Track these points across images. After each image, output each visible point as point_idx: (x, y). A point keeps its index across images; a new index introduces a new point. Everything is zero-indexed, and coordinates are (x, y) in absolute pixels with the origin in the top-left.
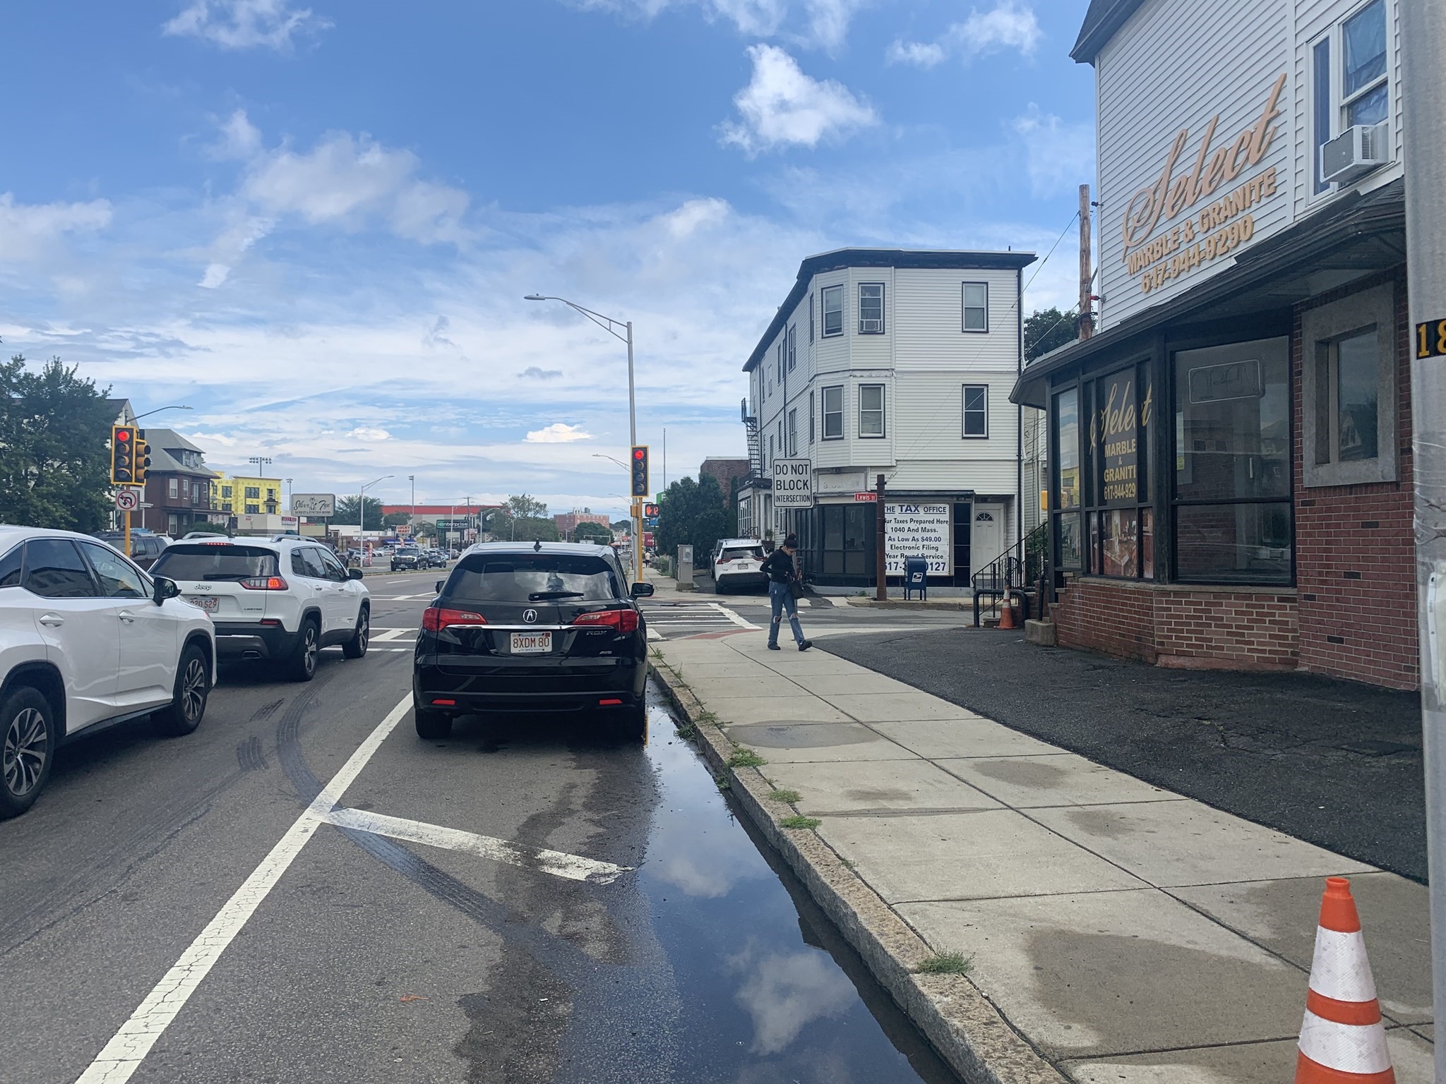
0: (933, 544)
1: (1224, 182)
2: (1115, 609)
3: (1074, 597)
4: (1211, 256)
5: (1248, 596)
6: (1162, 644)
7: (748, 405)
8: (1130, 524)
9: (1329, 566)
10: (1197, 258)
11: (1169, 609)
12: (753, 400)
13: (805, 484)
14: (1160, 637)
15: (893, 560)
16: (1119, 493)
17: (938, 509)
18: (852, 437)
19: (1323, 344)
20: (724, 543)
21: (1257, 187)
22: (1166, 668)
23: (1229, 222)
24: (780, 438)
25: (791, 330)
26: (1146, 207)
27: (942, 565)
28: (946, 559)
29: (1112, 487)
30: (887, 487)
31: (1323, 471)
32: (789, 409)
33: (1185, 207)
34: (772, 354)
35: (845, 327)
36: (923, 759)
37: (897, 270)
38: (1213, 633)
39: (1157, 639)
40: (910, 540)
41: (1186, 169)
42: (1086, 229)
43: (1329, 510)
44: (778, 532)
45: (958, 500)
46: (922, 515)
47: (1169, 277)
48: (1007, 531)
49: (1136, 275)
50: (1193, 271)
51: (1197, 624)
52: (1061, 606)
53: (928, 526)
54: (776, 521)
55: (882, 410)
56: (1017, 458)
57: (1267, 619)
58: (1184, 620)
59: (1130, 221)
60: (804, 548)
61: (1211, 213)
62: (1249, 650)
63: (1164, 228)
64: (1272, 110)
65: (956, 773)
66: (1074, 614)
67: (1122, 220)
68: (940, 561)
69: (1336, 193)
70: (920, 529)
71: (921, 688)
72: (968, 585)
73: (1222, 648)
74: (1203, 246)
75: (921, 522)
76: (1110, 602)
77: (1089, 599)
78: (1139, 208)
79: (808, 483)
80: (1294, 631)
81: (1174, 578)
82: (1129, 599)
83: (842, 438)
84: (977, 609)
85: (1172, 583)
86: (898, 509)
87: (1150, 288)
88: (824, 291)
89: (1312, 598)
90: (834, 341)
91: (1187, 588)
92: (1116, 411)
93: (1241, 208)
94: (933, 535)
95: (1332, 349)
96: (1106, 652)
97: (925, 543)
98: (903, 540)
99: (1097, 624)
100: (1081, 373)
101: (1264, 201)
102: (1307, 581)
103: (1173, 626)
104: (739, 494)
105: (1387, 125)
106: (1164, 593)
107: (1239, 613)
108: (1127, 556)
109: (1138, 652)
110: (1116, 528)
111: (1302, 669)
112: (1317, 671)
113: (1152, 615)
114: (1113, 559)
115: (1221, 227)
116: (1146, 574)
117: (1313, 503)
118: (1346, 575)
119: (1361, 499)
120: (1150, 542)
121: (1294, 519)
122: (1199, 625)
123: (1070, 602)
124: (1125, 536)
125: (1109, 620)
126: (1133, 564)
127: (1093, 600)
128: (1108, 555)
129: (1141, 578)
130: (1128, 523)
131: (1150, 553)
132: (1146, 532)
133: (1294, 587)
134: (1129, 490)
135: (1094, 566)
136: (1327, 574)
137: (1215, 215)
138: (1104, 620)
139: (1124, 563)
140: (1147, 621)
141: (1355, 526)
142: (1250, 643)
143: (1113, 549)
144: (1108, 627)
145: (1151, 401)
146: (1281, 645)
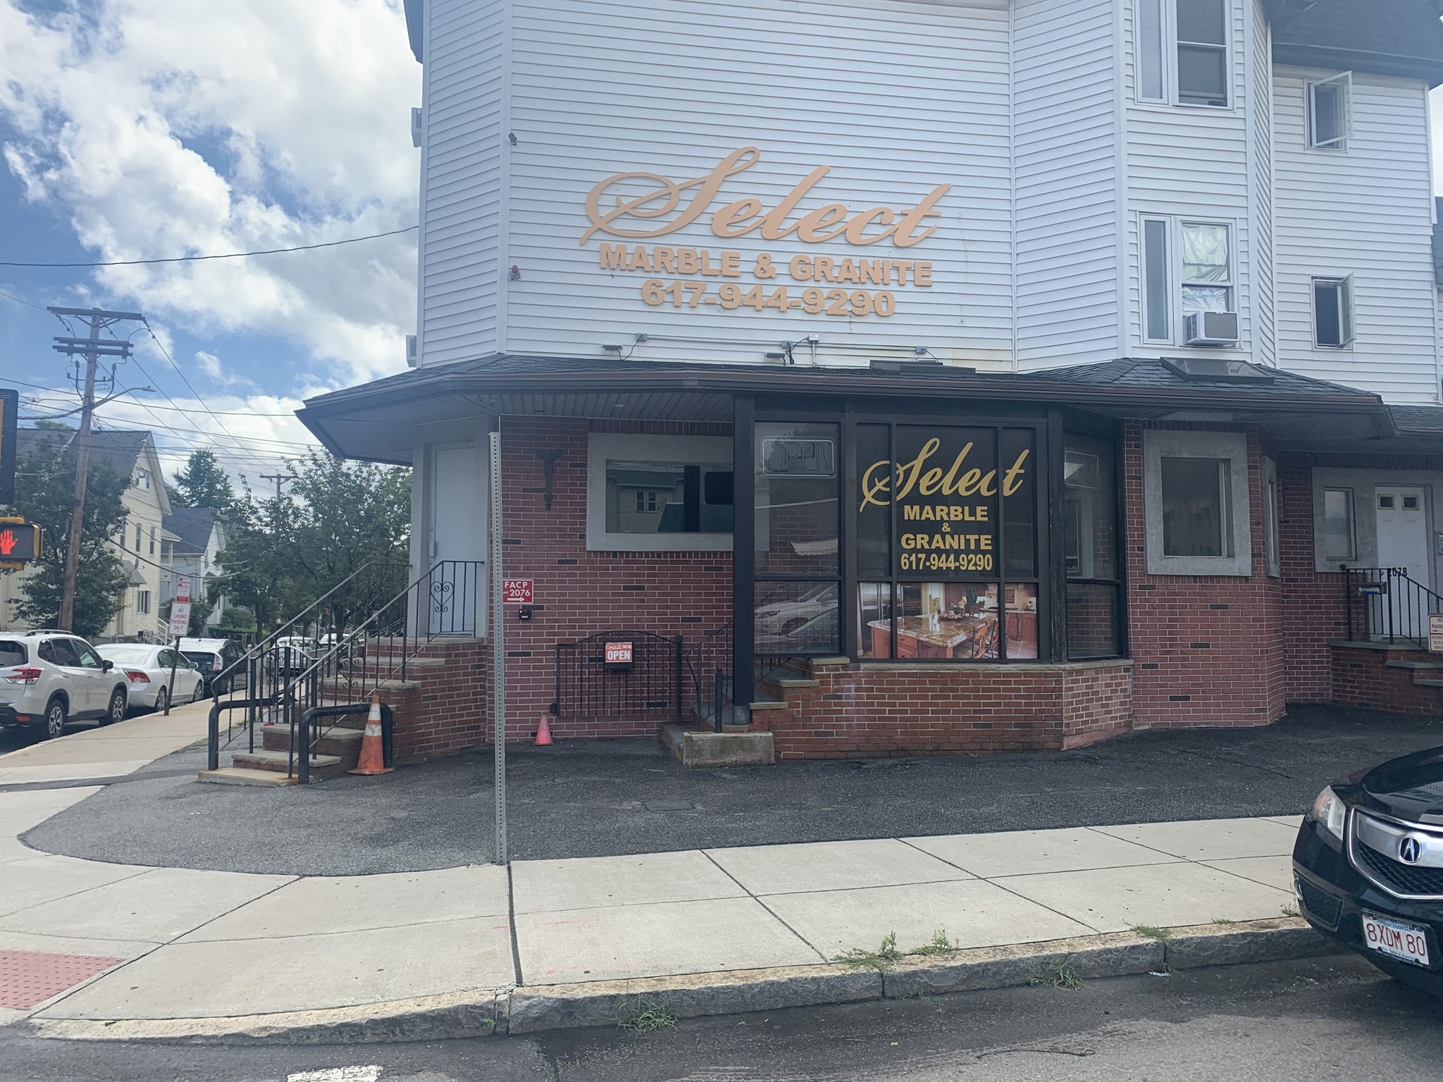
1: (840, 241)
2: (966, 698)
3: (838, 691)
4: (814, 311)
6: (1068, 725)
8: (971, 599)
9: (1173, 639)
11: (1073, 689)
14: (1067, 718)
21: (902, 269)
23: (850, 286)
29: (921, 555)
33: (756, 235)
38: (1095, 707)
39: (1065, 721)
41: (758, 191)
43: (1173, 594)
47: (713, 304)
50: (770, 314)
51: (1086, 701)
52: (793, 705)
57: (1119, 689)
58: (1080, 698)
61: (817, 264)
62: (1111, 719)
66: (838, 711)
69: (1178, 347)
73: (1098, 721)
76: (953, 690)
77: (890, 690)
80: (1130, 696)
87: (663, 302)
89: (1154, 666)
91: (1083, 665)
92: (939, 469)
93: (874, 279)
96: (937, 750)
101: (911, 288)
102: (1147, 653)
103: (1074, 706)
106: (1070, 673)
107: (1107, 685)
108: (961, 636)
109: (1023, 740)
110: (933, 603)
111: (1141, 728)
112: (1160, 727)
113: (1059, 697)
114: (922, 639)
115: (835, 285)
116: (1010, 655)
117: (1153, 587)
118: (1193, 646)
119: (1207, 587)
120: (1018, 620)
121: (1126, 600)
122: (1088, 701)
123: (826, 697)
124: (956, 613)
125: (947, 712)
126: (978, 644)
127: (900, 690)
128: (910, 635)
129: (1002, 659)
130: (965, 598)
131: (1020, 631)
132: (1011, 609)
133: (1127, 658)
134: (969, 561)
135: (867, 648)
136: (1171, 646)
137: (826, 269)
138: (933, 712)
139: (955, 644)
140: (1046, 704)
141: (1203, 607)
142: (1110, 712)
143: (924, 627)
144: (944, 719)
145: (1023, 471)
146: (1125, 710)
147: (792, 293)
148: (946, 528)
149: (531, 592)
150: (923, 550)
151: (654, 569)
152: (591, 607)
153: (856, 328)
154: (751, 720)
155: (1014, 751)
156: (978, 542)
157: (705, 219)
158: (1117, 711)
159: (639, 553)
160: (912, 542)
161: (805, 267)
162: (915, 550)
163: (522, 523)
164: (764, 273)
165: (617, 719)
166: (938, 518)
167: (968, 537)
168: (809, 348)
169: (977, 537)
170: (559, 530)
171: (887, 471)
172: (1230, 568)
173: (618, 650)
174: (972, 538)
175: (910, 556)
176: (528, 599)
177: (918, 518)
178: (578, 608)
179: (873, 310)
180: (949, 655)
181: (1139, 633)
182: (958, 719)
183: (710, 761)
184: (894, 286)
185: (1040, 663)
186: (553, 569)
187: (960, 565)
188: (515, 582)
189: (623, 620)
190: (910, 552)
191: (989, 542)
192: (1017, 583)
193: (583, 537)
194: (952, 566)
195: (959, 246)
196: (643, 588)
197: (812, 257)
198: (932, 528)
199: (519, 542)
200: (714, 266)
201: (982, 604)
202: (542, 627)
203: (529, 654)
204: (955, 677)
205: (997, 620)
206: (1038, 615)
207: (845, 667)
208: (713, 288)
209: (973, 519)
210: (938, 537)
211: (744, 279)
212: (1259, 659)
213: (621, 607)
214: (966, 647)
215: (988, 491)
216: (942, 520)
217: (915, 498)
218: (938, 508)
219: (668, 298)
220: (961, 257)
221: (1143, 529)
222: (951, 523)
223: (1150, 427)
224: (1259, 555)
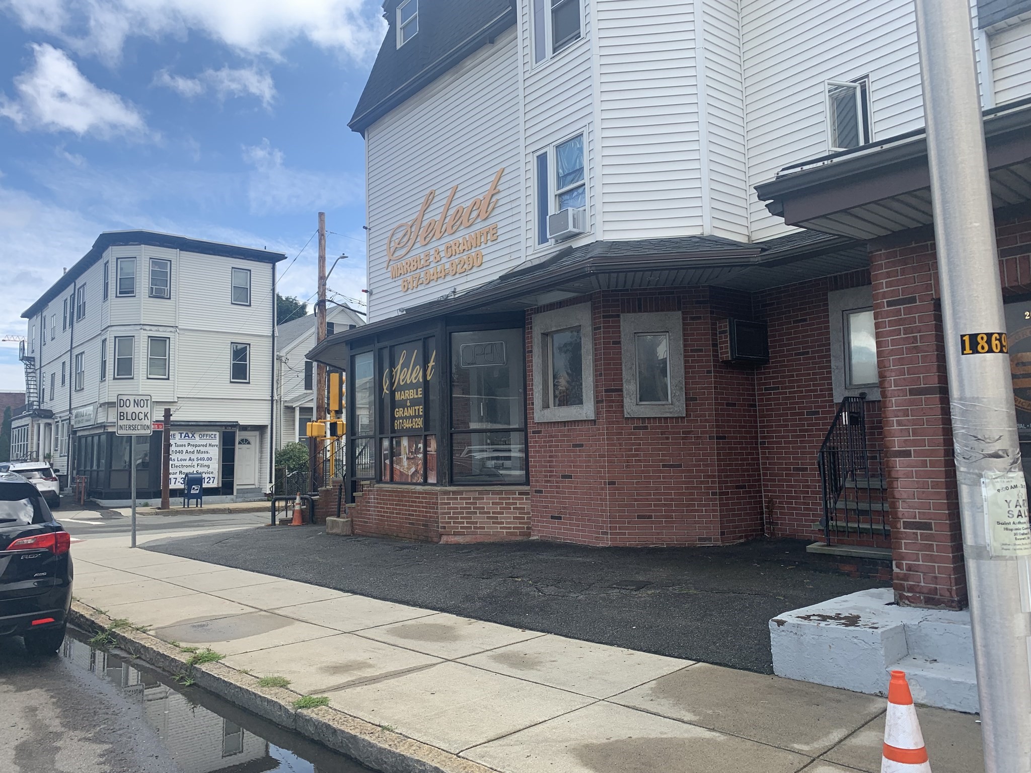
0: (206, 463)
1: (462, 227)
2: (406, 506)
3: (369, 499)
4: (454, 274)
5: (501, 492)
6: (444, 528)
7: (26, 345)
8: (417, 446)
9: (551, 471)
10: (443, 274)
11: (449, 504)
12: (31, 343)
13: (146, 416)
14: (442, 523)
15: (174, 476)
16: (407, 425)
17: (210, 436)
18: (141, 378)
19: (545, 335)
20: (11, 466)
21: (485, 234)
22: (447, 545)
23: (465, 253)
24: (64, 376)
25: (80, 288)
26: (405, 235)
27: (212, 479)
28: (216, 475)
29: (401, 421)
30: (172, 418)
31: (547, 412)
32: (76, 352)
33: (434, 239)
34: (56, 307)
35: (137, 290)
36: (345, 633)
37: (181, 252)
38: (479, 518)
39: (440, 525)
40: (188, 459)
41: (435, 214)
42: (323, 242)
43: (551, 436)
44: (58, 454)
45: (226, 429)
46: (197, 440)
47: (422, 283)
48: (261, 452)
49: (396, 279)
50: (440, 281)
51: (467, 513)
52: (358, 506)
53: (202, 448)
54: (56, 446)
55: (167, 357)
56: (270, 398)
57: (512, 507)
58: (459, 510)
59: (392, 243)
60: (88, 468)
61: (453, 245)
62: (501, 528)
63: (418, 251)
64: (495, 189)
65: (383, 640)
66: (369, 511)
67: (386, 241)
68: (211, 476)
69: (553, 246)
70: (195, 452)
71: (283, 577)
72: (232, 494)
73: (483, 528)
74: (447, 266)
75: (196, 446)
76: (402, 501)
77: (383, 500)
78: (400, 235)
79: (149, 415)
80: (529, 513)
81: (451, 483)
82: (418, 498)
83: (133, 378)
84: (273, 510)
85: (450, 486)
86: (178, 436)
87: (408, 289)
88: (119, 260)
89: (541, 492)
90: (126, 301)
91: (461, 488)
92: (406, 369)
93: (474, 245)
94: (205, 456)
95: (549, 339)
96: (397, 536)
97: (200, 462)
98: (181, 460)
99: (390, 517)
100: (376, 342)
101: (489, 243)
102: (537, 481)
103: (452, 515)
104: (13, 423)
105: (585, 210)
106: (446, 493)
107: (495, 503)
108: (413, 468)
109: (425, 534)
110: (404, 449)
111: (536, 538)
112: (544, 539)
113: (435, 508)
114: (401, 470)
116: (428, 481)
117: (539, 432)
118: (562, 476)
119: (570, 429)
120: (431, 458)
121: (528, 442)
122: (469, 513)
123: (366, 502)
124: (412, 454)
125: (400, 514)
126: (419, 474)
127: (386, 500)
128: (397, 468)
129: (425, 483)
130: (414, 445)
131: (433, 465)
132: (429, 451)
133: (527, 485)
134: (415, 423)
136: (550, 476)
138: (396, 514)
139: (411, 473)
140: (433, 513)
141: (568, 446)
142: (502, 523)
143: (402, 463)
144: (399, 518)
146: (521, 523)
154: (348, 513)
157: (419, 238)
158: (509, 523)
160: (398, 413)
162: (399, 418)
172: (581, 414)
175: (397, 421)
179: (474, 265)
180: (410, 480)
181: (533, 467)
184: (482, 246)
187: (413, 425)
194: (410, 426)
198: (404, 404)
201: (419, 448)
205: (424, 458)
207: (370, 486)
210: (406, 409)
212: (602, 489)
214: (415, 475)
219: (409, 286)
223: (538, 312)
224: (602, 401)
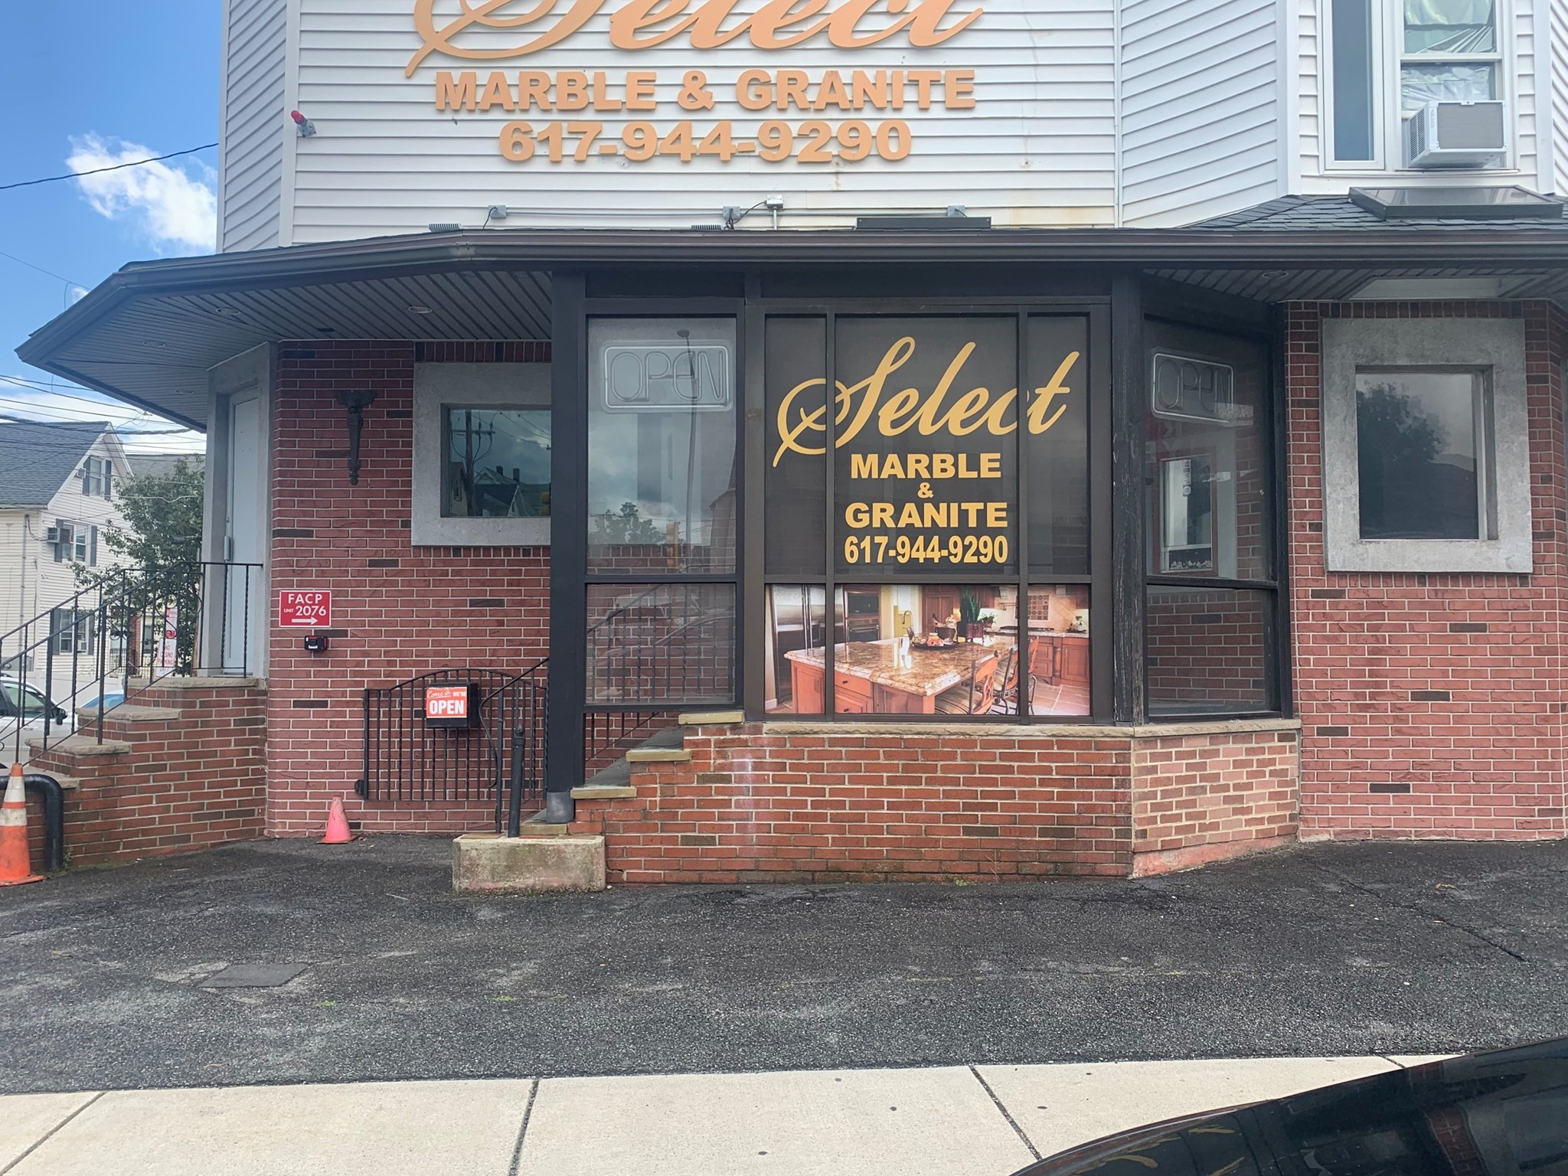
5: (1248, 736)
6: (1143, 834)
9: (1377, 685)
14: (1140, 821)
22: (1149, 878)
29: (880, 539)
31: (1375, 548)
38: (1209, 802)
39: (1134, 827)
43: (1377, 605)
51: (1188, 791)
52: (644, 792)
57: (1267, 770)
58: (1173, 786)
62: (1247, 822)
69: (1391, 172)
73: (1217, 826)
80: (1294, 783)
81: (1146, 714)
89: (1338, 731)
91: (1182, 728)
92: (913, 391)
103: (1158, 800)
106: (1149, 741)
107: (1237, 764)
108: (950, 675)
109: (1055, 858)
110: (900, 620)
111: (1314, 839)
112: (1351, 837)
113: (1124, 784)
114: (880, 681)
115: (811, 116)
116: (1038, 709)
117: (1340, 594)
118: (1416, 696)
119: (1444, 592)
120: (1055, 648)
121: (1288, 617)
122: (1192, 791)
123: (703, 779)
124: (942, 637)
125: (917, 806)
126: (980, 690)
127: (833, 768)
128: (859, 674)
129: (1023, 716)
130: (957, 612)
131: (1058, 667)
132: (1042, 630)
133: (1290, 717)
134: (966, 548)
135: (784, 695)
136: (1373, 696)
137: (795, 90)
138: (891, 806)
139: (939, 689)
140: (1099, 797)
141: (1434, 628)
142: (1248, 810)
143: (884, 663)
144: (910, 818)
145: (1067, 390)
146: (1280, 807)
147: (738, 130)
148: (925, 491)
149: (327, 609)
150: (883, 530)
151: (518, 573)
152: (419, 633)
153: (845, 183)
154: (574, 817)
155: (1039, 877)
156: (982, 515)
157: (601, 24)
158: (1260, 809)
159: (495, 548)
160: (865, 517)
161: (763, 90)
162: (869, 530)
163: (314, 504)
164: (695, 100)
165: (460, 805)
166: (912, 475)
167: (964, 506)
168: (769, 219)
169: (981, 506)
170: (371, 514)
171: (825, 396)
172: (1490, 559)
173: (446, 699)
174: (972, 508)
175: (861, 540)
176: (323, 620)
177: (875, 475)
178: (398, 633)
179: (874, 152)
180: (929, 708)
181: (1312, 674)
182: (936, 819)
183: (489, 885)
184: (910, 112)
185: (1093, 723)
186: (360, 573)
187: (950, 554)
188: (304, 595)
189: (471, 653)
190: (861, 534)
191: (1003, 514)
192: (1054, 585)
193: (407, 524)
194: (936, 556)
195: (1024, 40)
196: (500, 603)
197: (772, 74)
198: (902, 492)
199: (310, 534)
200: (615, 96)
201: (989, 620)
202: (345, 664)
203: (324, 704)
204: (930, 746)
205: (1015, 649)
206: (1090, 638)
207: (735, 727)
208: (613, 131)
209: (974, 475)
210: (910, 507)
211: (663, 113)
212: (1546, 720)
213: (465, 633)
214: (959, 695)
215: (1002, 425)
216: (919, 478)
217: (870, 441)
218: (911, 458)
219: (541, 150)
220: (1027, 58)
221: (1321, 493)
222: (934, 483)
223: (1335, 315)
224: (1550, 536)
